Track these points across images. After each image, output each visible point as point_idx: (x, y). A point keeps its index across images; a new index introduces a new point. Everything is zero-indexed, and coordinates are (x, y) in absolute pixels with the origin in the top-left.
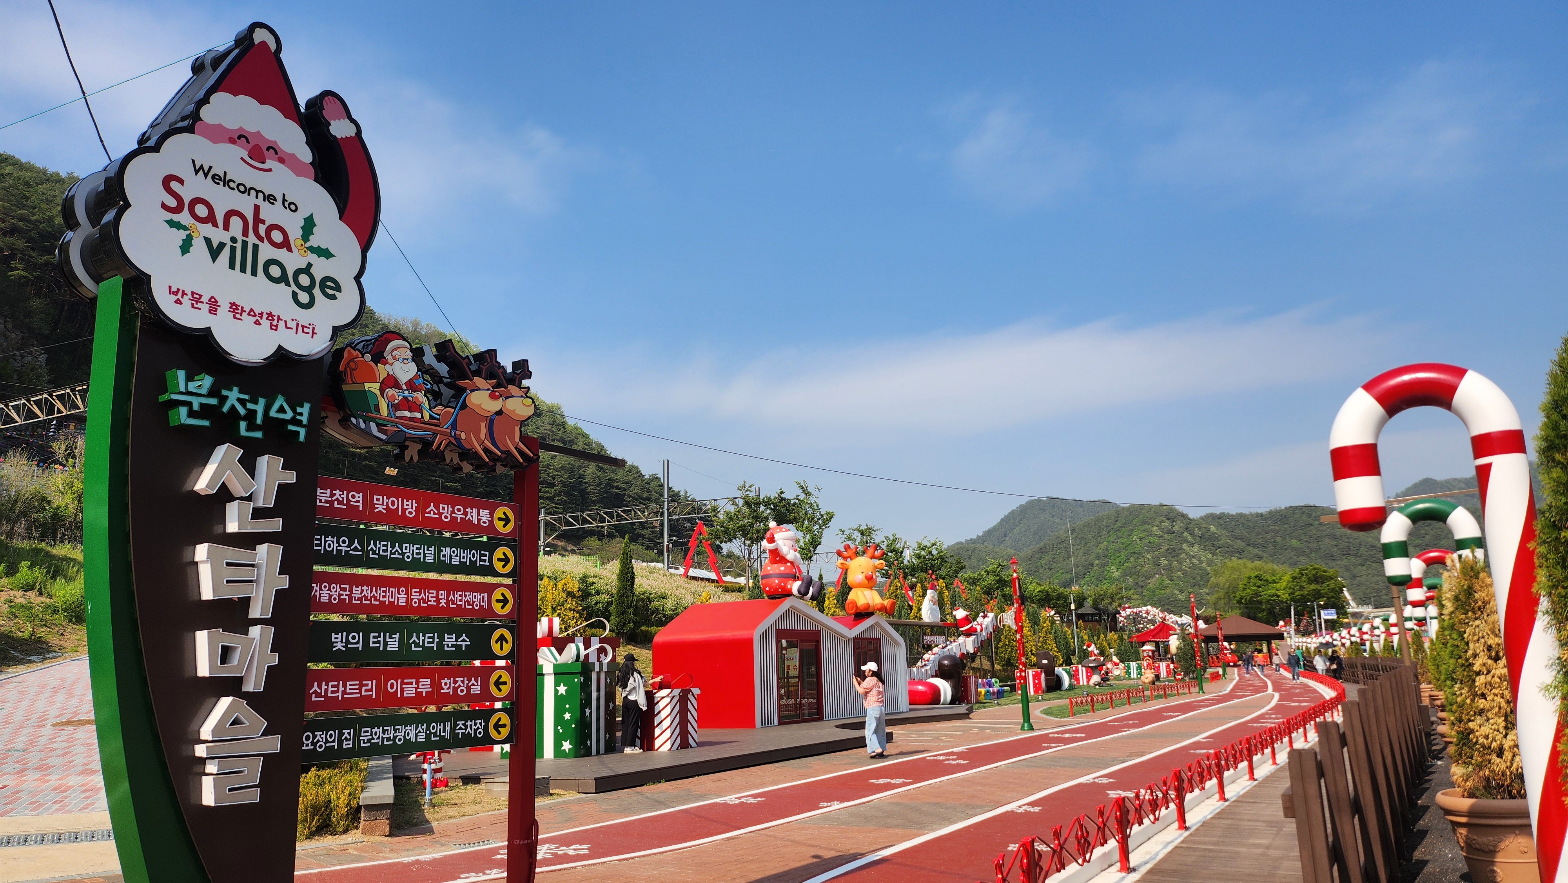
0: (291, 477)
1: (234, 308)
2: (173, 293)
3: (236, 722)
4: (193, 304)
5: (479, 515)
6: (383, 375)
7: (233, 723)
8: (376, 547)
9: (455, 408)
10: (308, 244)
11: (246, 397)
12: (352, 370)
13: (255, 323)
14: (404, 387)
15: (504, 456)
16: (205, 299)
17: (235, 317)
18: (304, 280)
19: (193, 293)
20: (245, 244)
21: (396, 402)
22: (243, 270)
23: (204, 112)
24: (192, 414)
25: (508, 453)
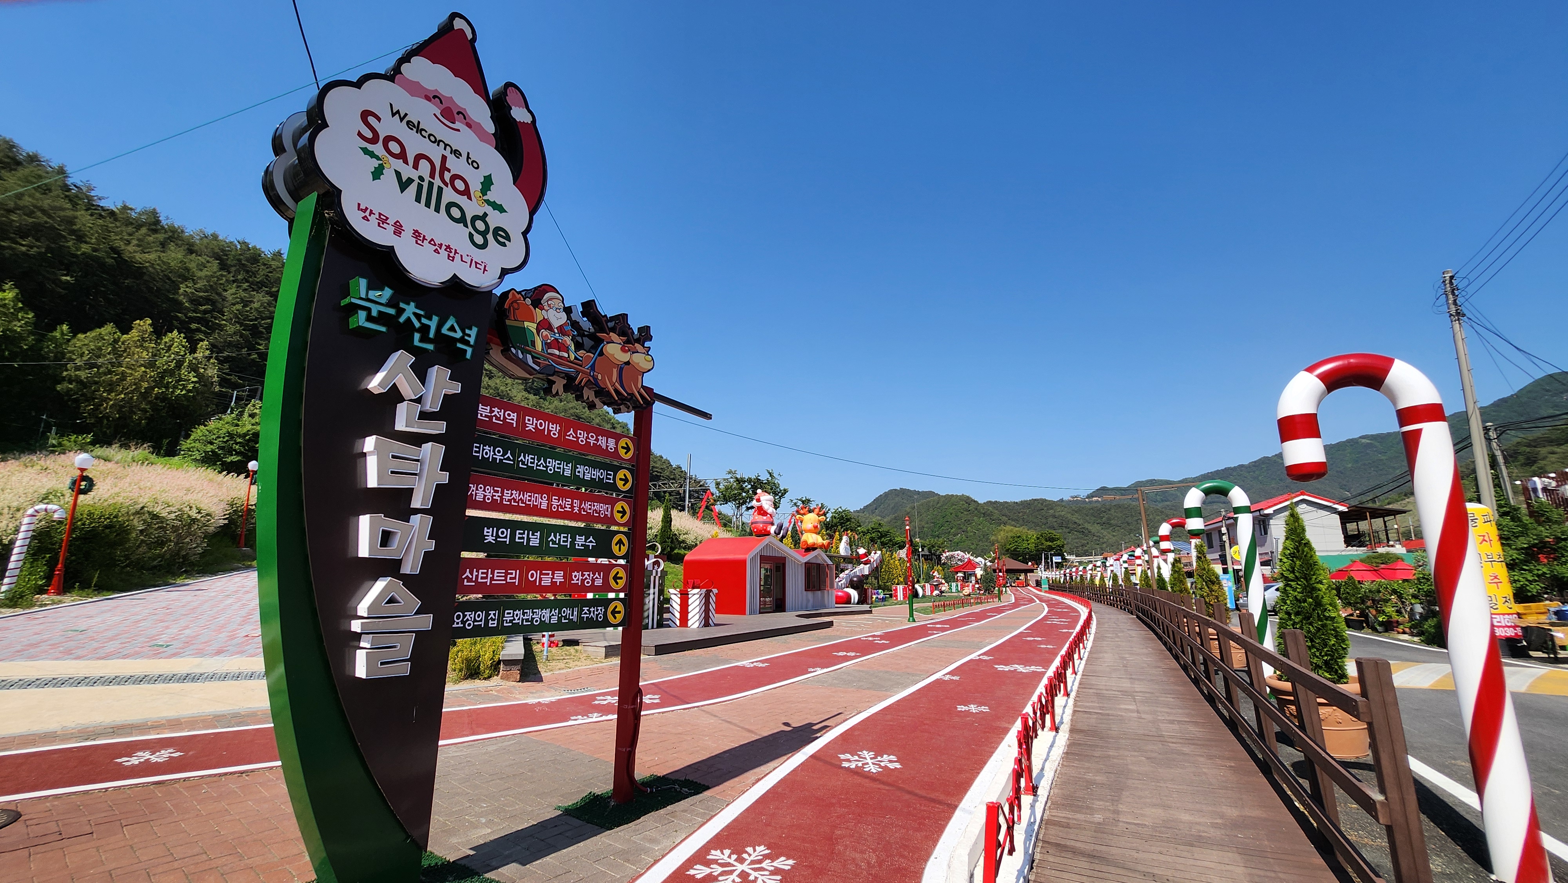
0: (456, 388)
1: (417, 234)
2: (362, 210)
3: (392, 601)
4: (379, 223)
5: (607, 442)
6: (540, 319)
7: (389, 602)
8: (525, 458)
9: (594, 354)
10: (485, 198)
11: (422, 313)
12: (514, 309)
13: (435, 251)
14: (556, 331)
15: (629, 397)
16: (391, 221)
17: (417, 243)
18: (480, 225)
19: (380, 214)
20: (431, 185)
21: (549, 341)
22: (428, 205)
23: (405, 68)
24: (370, 318)
25: (632, 395)
